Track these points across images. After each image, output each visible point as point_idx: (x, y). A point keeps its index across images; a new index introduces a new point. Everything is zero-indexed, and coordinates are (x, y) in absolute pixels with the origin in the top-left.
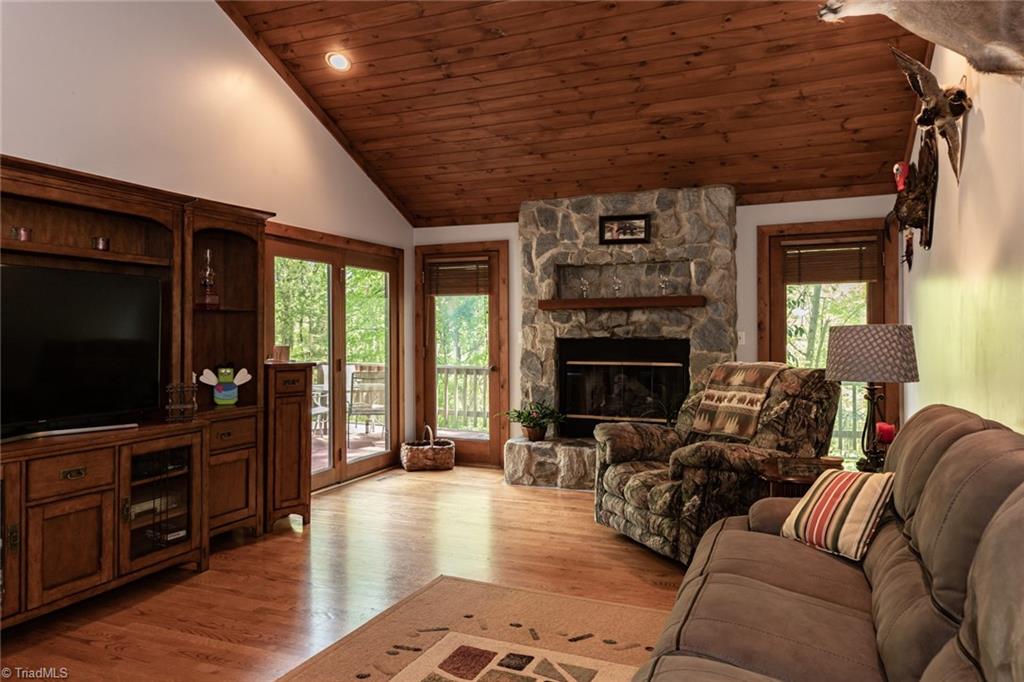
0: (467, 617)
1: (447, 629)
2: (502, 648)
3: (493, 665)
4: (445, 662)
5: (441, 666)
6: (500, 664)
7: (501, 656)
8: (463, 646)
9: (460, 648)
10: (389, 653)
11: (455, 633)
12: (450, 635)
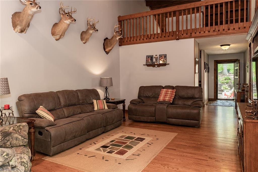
0: (120, 164)
1: (126, 160)
2: (113, 155)
3: (116, 151)
4: (126, 152)
5: (128, 151)
6: (115, 151)
7: (114, 153)
8: (122, 155)
9: (123, 155)
10: (140, 154)
11: (124, 158)
12: (125, 158)
